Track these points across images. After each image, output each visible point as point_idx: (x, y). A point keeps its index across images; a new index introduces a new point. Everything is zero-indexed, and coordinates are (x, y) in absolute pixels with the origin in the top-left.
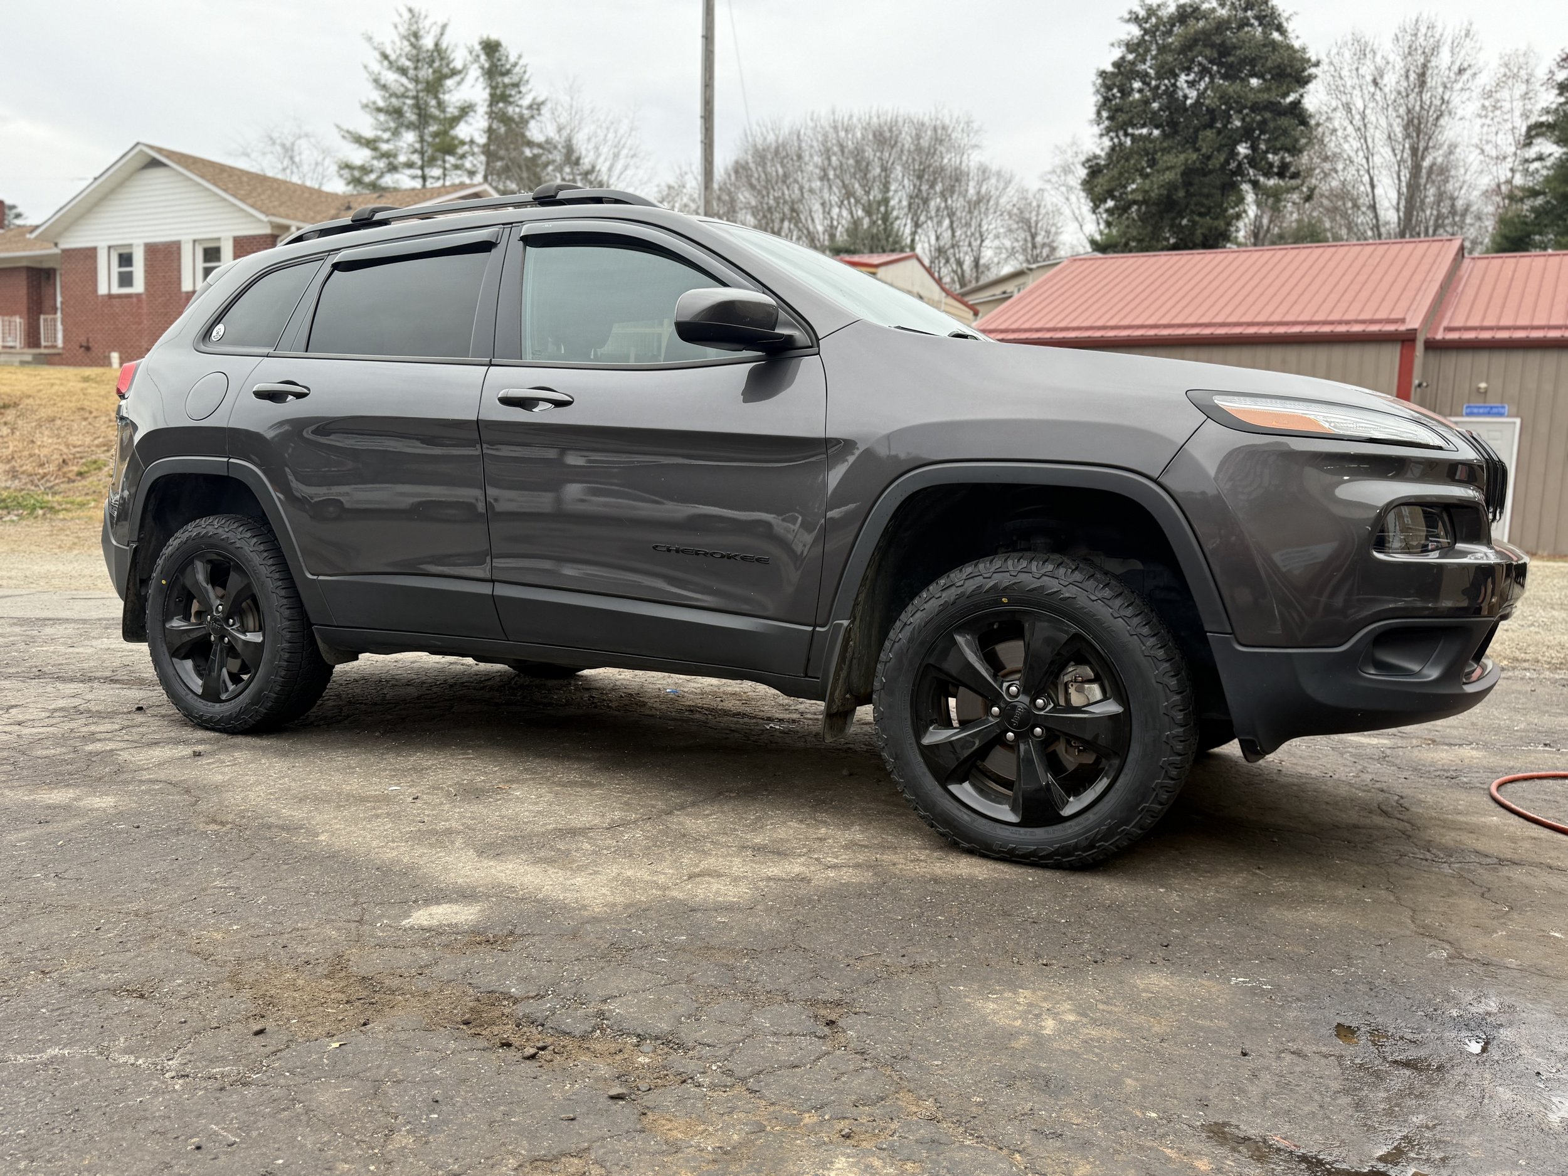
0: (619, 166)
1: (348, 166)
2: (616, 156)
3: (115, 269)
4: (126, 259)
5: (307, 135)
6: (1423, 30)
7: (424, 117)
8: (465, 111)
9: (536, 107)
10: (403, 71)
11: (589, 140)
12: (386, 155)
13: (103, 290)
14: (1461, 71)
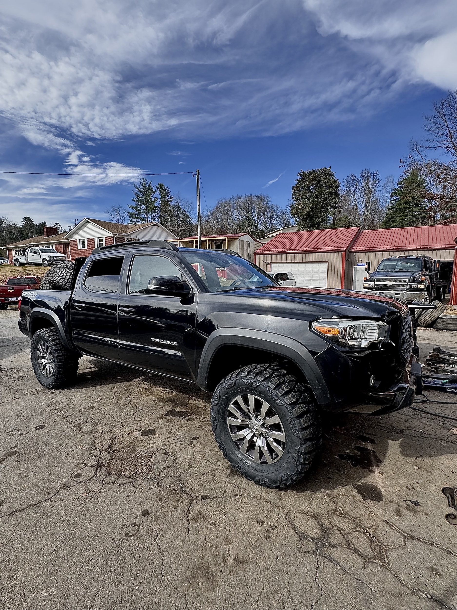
0: (189, 211)
1: (130, 214)
2: (189, 208)
3: (81, 244)
4: (83, 242)
5: (121, 207)
6: (367, 172)
7: (147, 201)
8: (156, 200)
9: (171, 198)
10: (142, 192)
11: (183, 205)
12: (138, 210)
13: (79, 248)
14: (375, 181)
